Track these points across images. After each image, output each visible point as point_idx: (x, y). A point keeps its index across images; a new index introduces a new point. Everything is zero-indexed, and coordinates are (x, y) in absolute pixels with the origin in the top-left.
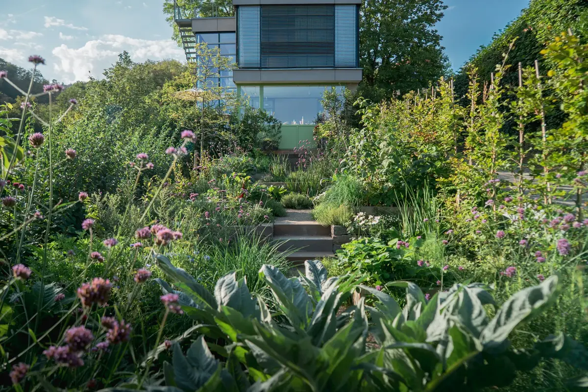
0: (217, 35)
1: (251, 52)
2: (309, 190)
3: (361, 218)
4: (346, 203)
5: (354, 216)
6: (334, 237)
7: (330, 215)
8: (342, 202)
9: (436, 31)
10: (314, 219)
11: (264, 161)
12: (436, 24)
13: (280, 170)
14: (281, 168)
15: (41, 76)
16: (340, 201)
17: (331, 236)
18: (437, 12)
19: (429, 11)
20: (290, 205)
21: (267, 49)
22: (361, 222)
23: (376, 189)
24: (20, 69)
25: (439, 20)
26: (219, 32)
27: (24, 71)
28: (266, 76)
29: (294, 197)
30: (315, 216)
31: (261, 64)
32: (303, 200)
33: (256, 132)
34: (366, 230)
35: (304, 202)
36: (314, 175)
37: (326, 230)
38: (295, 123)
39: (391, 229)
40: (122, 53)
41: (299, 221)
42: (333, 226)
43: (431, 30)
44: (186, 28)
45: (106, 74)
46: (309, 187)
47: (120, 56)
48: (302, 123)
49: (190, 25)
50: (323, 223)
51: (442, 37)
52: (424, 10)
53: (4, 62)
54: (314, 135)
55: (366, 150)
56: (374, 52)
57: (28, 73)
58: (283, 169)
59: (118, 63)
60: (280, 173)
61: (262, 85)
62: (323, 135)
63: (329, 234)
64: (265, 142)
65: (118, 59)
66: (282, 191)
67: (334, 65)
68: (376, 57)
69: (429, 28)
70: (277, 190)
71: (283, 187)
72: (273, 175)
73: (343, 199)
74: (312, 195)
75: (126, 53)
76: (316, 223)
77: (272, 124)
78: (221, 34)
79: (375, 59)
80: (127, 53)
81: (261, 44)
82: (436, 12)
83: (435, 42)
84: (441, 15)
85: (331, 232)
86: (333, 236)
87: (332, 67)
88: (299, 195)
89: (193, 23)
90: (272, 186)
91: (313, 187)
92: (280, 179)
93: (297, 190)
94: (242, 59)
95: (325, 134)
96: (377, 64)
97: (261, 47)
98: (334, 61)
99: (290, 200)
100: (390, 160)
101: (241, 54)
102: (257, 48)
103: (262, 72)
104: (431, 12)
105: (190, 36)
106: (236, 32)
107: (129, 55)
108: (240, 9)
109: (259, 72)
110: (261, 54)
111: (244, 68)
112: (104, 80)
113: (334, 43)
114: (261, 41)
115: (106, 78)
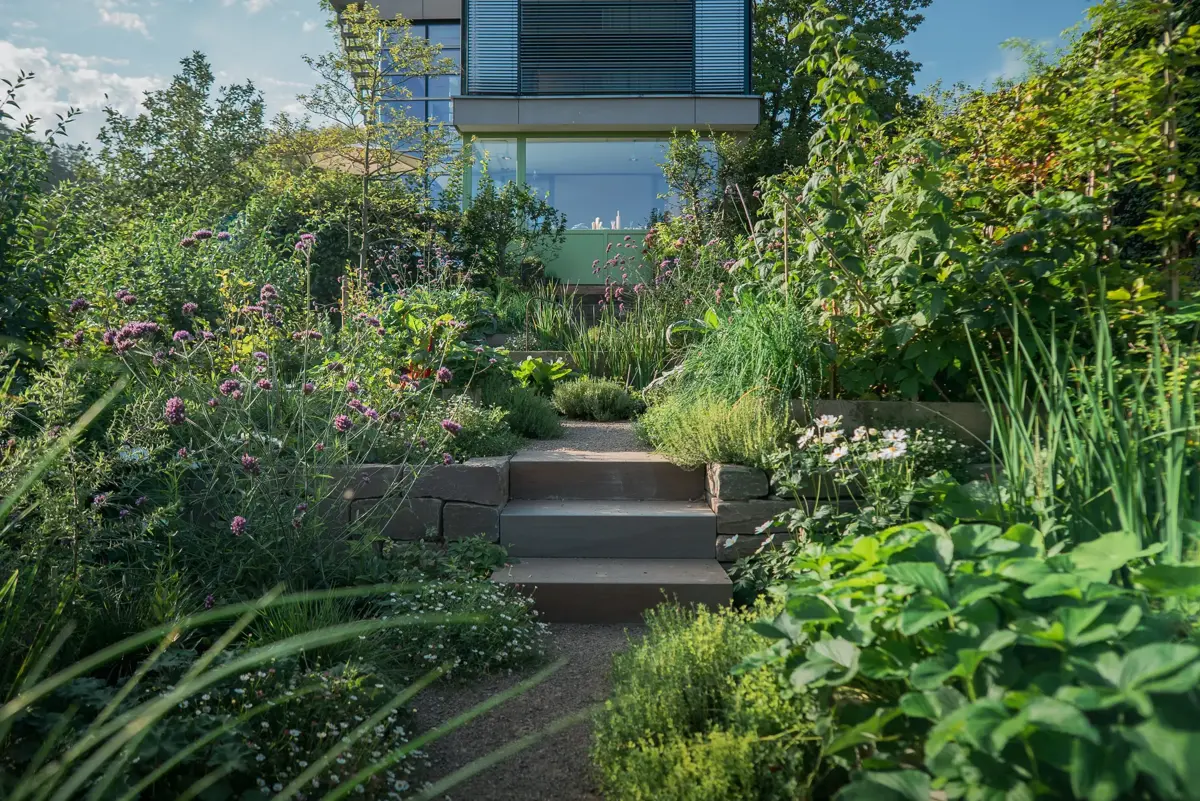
0: (423, 28)
1: (497, 57)
2: (633, 372)
3: (829, 438)
4: (759, 384)
5: (798, 431)
6: (721, 508)
7: (706, 428)
8: (748, 381)
9: (906, 54)
10: (648, 446)
11: (518, 303)
12: (905, 39)
13: (555, 320)
14: (559, 316)
16: (739, 382)
17: (706, 502)
18: (910, 13)
19: (891, 11)
20: (580, 411)
21: (536, 49)
22: (829, 450)
23: (858, 341)
25: (914, 29)
26: (427, 22)
28: (533, 113)
29: (591, 387)
30: (652, 436)
31: (519, 84)
32: (616, 396)
33: (503, 239)
34: (851, 483)
35: (618, 402)
36: (647, 330)
37: (687, 482)
38: (597, 225)
39: (933, 478)
40: (191, 56)
41: (599, 450)
42: (717, 468)
43: (894, 52)
45: (149, 103)
46: (633, 362)
47: (186, 62)
48: (616, 225)
50: (680, 459)
51: (919, 65)
52: (881, 9)
54: (645, 252)
55: (827, 205)
56: (773, 98)
58: (564, 319)
59: (177, 78)
60: (555, 329)
61: (522, 136)
62: (667, 250)
63: (700, 495)
64: (528, 265)
65: (180, 70)
66: (558, 372)
67: (694, 87)
68: (777, 109)
69: (892, 47)
70: (544, 369)
71: (560, 362)
72: (538, 334)
73: (749, 372)
74: (638, 384)
75: (199, 57)
76: (656, 457)
77: (541, 220)
78: (431, 28)
79: (775, 113)
80: (202, 57)
81: (521, 38)
82: (905, 12)
83: (904, 78)
84: (918, 19)
85: (705, 490)
86: (716, 503)
87: (684, 92)
88: (603, 383)
90: (530, 358)
91: (642, 363)
92: (554, 343)
93: (599, 370)
94: (475, 74)
95: (673, 245)
96: (780, 124)
97: (520, 48)
98: (694, 81)
99: (580, 397)
100: (919, 233)
101: (474, 60)
102: (510, 47)
103: (521, 103)
104: (896, 14)
106: (462, 22)
107: (205, 61)
109: (516, 104)
110: (520, 61)
111: (480, 94)
112: (143, 118)
113: (692, 37)
114: (519, 31)
115: (148, 113)
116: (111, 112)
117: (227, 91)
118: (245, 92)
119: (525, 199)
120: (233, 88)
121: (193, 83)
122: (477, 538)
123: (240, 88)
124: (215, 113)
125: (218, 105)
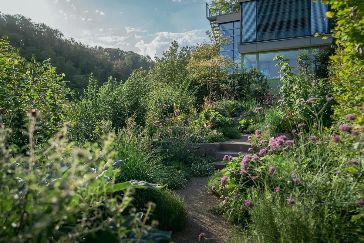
0: (232, 23)
1: (250, 32)
15: (151, 59)
21: (261, 28)
24: (141, 56)
26: (234, 22)
27: (143, 57)
28: (260, 47)
31: (257, 39)
33: (249, 84)
38: (280, 77)
40: (173, 41)
41: (242, 142)
44: (214, 22)
45: (164, 54)
47: (172, 43)
49: (215, 20)
53: (134, 53)
57: (145, 58)
61: (258, 53)
64: (256, 90)
65: (171, 45)
66: (251, 122)
67: (310, 33)
70: (248, 122)
71: (253, 120)
76: (250, 144)
77: (260, 78)
78: (235, 23)
80: (176, 41)
81: (257, 26)
87: (307, 36)
89: (218, 18)
90: (244, 119)
92: (254, 114)
94: (244, 37)
97: (257, 29)
98: (310, 31)
100: (301, 99)
101: (244, 34)
102: (254, 29)
103: (257, 44)
105: (217, 27)
106: (241, 21)
108: (243, 4)
109: (256, 44)
110: (257, 32)
111: (246, 43)
112: (163, 58)
113: (310, 18)
114: (257, 24)
115: (164, 57)
116: (156, 58)
117: (182, 49)
118: (186, 48)
119: (255, 73)
120: (183, 48)
121: (174, 48)
122: (211, 157)
123: (185, 47)
124: (179, 54)
125: (180, 52)
